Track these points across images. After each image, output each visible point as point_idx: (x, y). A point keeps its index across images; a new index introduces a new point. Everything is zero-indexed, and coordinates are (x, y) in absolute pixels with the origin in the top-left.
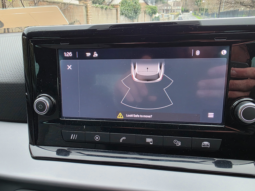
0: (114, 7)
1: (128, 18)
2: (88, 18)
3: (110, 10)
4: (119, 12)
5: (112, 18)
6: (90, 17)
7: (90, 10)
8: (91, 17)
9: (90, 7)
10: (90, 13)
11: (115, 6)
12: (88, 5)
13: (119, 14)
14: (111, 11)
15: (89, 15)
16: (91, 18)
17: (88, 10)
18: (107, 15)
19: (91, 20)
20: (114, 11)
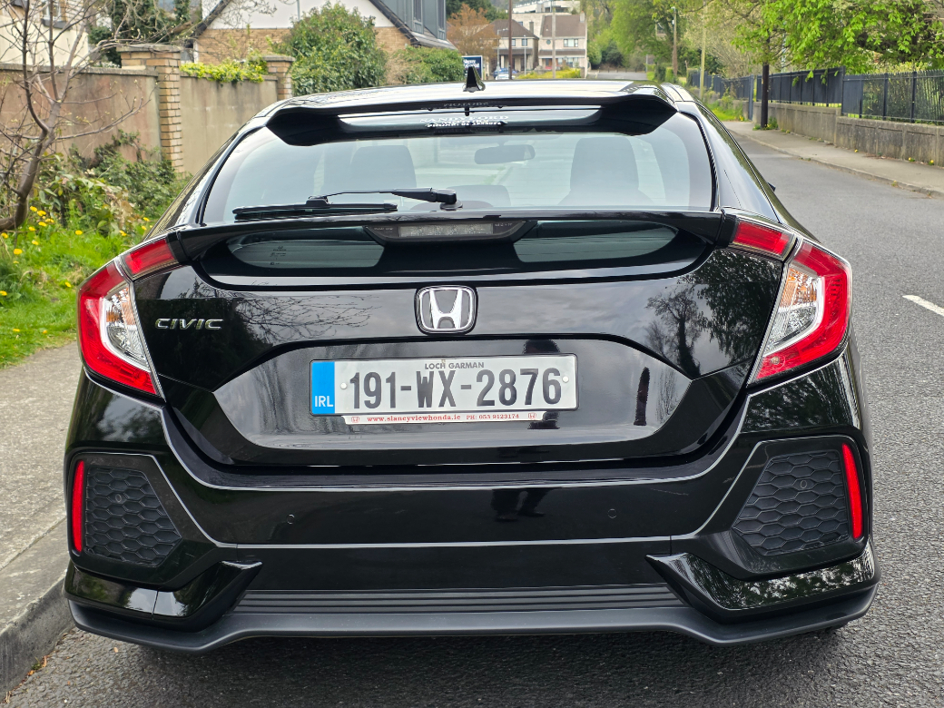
2: (167, 125)
4: (290, 91)
7: (175, 92)
8: (179, 123)
9: (174, 78)
12: (168, 70)
14: (253, 89)
18: (240, 107)
20: (268, 87)
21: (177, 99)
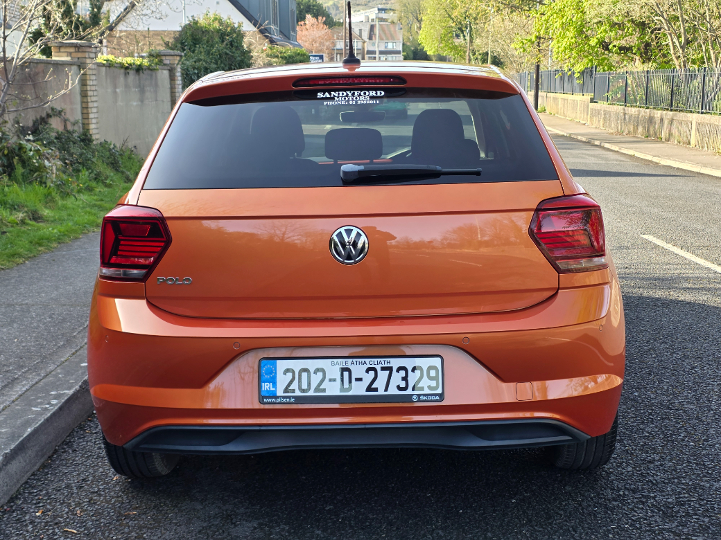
2: (87, 102)
3: (149, 72)
4: (180, 78)
5: (156, 100)
6: (94, 99)
7: (93, 77)
8: (96, 101)
10: (93, 88)
11: (163, 58)
13: (180, 87)
14: (151, 75)
15: (90, 93)
16: (96, 105)
17: (88, 77)
18: (142, 91)
19: (94, 110)
20: (163, 75)
21: (95, 83)
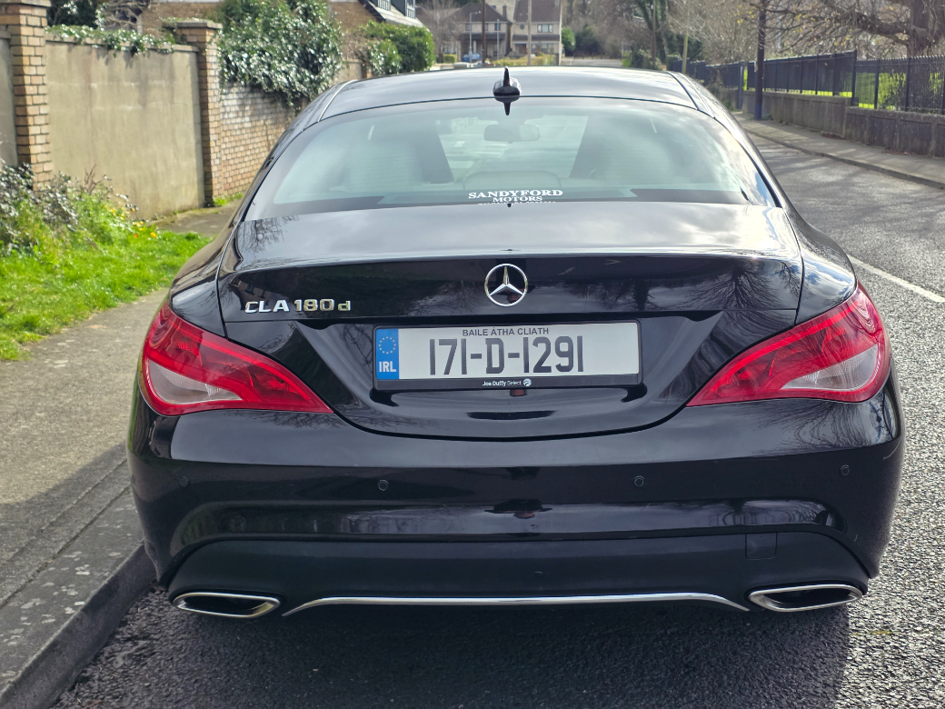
0: (182, 40)
1: (266, 100)
2: (25, 106)
3: (158, 55)
4: (215, 66)
6: (38, 100)
7: (37, 61)
8: (44, 104)
9: (36, 41)
10: (37, 80)
11: (186, 32)
12: (24, 31)
13: (217, 80)
14: (162, 61)
15: (29, 90)
16: (43, 110)
17: (26, 61)
18: (144, 86)
19: (40, 120)
20: (182, 60)
21: (41, 71)
